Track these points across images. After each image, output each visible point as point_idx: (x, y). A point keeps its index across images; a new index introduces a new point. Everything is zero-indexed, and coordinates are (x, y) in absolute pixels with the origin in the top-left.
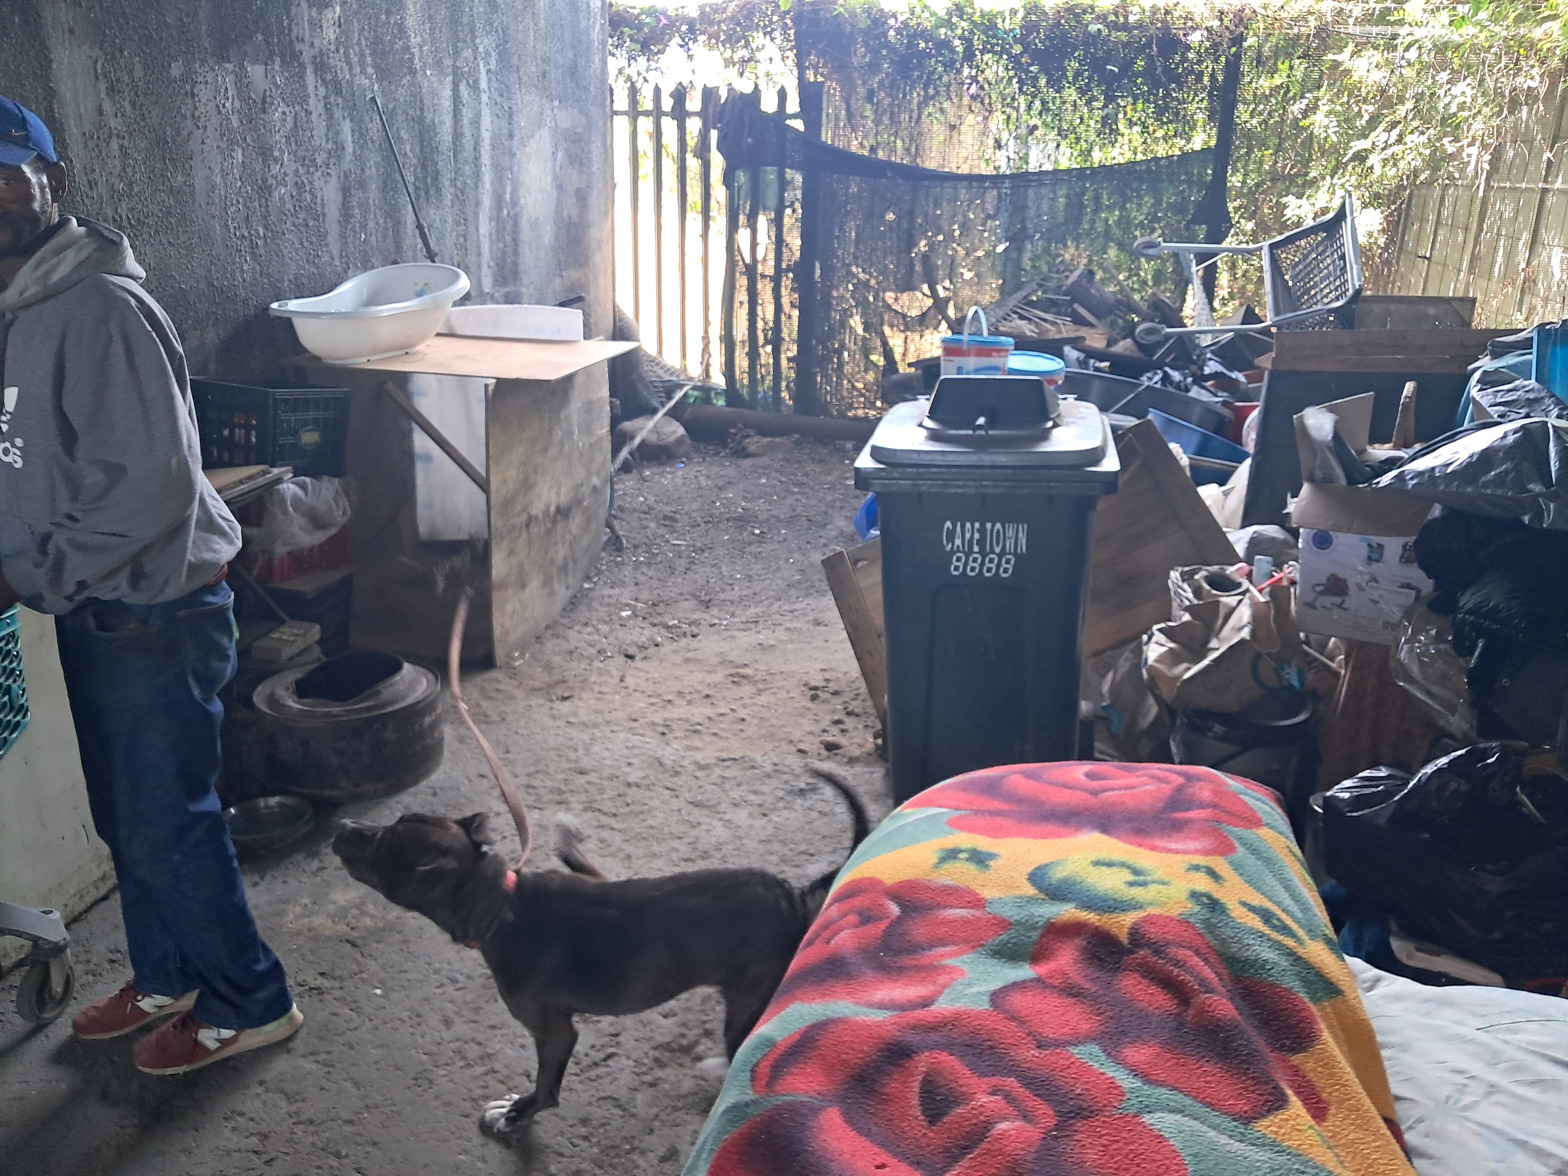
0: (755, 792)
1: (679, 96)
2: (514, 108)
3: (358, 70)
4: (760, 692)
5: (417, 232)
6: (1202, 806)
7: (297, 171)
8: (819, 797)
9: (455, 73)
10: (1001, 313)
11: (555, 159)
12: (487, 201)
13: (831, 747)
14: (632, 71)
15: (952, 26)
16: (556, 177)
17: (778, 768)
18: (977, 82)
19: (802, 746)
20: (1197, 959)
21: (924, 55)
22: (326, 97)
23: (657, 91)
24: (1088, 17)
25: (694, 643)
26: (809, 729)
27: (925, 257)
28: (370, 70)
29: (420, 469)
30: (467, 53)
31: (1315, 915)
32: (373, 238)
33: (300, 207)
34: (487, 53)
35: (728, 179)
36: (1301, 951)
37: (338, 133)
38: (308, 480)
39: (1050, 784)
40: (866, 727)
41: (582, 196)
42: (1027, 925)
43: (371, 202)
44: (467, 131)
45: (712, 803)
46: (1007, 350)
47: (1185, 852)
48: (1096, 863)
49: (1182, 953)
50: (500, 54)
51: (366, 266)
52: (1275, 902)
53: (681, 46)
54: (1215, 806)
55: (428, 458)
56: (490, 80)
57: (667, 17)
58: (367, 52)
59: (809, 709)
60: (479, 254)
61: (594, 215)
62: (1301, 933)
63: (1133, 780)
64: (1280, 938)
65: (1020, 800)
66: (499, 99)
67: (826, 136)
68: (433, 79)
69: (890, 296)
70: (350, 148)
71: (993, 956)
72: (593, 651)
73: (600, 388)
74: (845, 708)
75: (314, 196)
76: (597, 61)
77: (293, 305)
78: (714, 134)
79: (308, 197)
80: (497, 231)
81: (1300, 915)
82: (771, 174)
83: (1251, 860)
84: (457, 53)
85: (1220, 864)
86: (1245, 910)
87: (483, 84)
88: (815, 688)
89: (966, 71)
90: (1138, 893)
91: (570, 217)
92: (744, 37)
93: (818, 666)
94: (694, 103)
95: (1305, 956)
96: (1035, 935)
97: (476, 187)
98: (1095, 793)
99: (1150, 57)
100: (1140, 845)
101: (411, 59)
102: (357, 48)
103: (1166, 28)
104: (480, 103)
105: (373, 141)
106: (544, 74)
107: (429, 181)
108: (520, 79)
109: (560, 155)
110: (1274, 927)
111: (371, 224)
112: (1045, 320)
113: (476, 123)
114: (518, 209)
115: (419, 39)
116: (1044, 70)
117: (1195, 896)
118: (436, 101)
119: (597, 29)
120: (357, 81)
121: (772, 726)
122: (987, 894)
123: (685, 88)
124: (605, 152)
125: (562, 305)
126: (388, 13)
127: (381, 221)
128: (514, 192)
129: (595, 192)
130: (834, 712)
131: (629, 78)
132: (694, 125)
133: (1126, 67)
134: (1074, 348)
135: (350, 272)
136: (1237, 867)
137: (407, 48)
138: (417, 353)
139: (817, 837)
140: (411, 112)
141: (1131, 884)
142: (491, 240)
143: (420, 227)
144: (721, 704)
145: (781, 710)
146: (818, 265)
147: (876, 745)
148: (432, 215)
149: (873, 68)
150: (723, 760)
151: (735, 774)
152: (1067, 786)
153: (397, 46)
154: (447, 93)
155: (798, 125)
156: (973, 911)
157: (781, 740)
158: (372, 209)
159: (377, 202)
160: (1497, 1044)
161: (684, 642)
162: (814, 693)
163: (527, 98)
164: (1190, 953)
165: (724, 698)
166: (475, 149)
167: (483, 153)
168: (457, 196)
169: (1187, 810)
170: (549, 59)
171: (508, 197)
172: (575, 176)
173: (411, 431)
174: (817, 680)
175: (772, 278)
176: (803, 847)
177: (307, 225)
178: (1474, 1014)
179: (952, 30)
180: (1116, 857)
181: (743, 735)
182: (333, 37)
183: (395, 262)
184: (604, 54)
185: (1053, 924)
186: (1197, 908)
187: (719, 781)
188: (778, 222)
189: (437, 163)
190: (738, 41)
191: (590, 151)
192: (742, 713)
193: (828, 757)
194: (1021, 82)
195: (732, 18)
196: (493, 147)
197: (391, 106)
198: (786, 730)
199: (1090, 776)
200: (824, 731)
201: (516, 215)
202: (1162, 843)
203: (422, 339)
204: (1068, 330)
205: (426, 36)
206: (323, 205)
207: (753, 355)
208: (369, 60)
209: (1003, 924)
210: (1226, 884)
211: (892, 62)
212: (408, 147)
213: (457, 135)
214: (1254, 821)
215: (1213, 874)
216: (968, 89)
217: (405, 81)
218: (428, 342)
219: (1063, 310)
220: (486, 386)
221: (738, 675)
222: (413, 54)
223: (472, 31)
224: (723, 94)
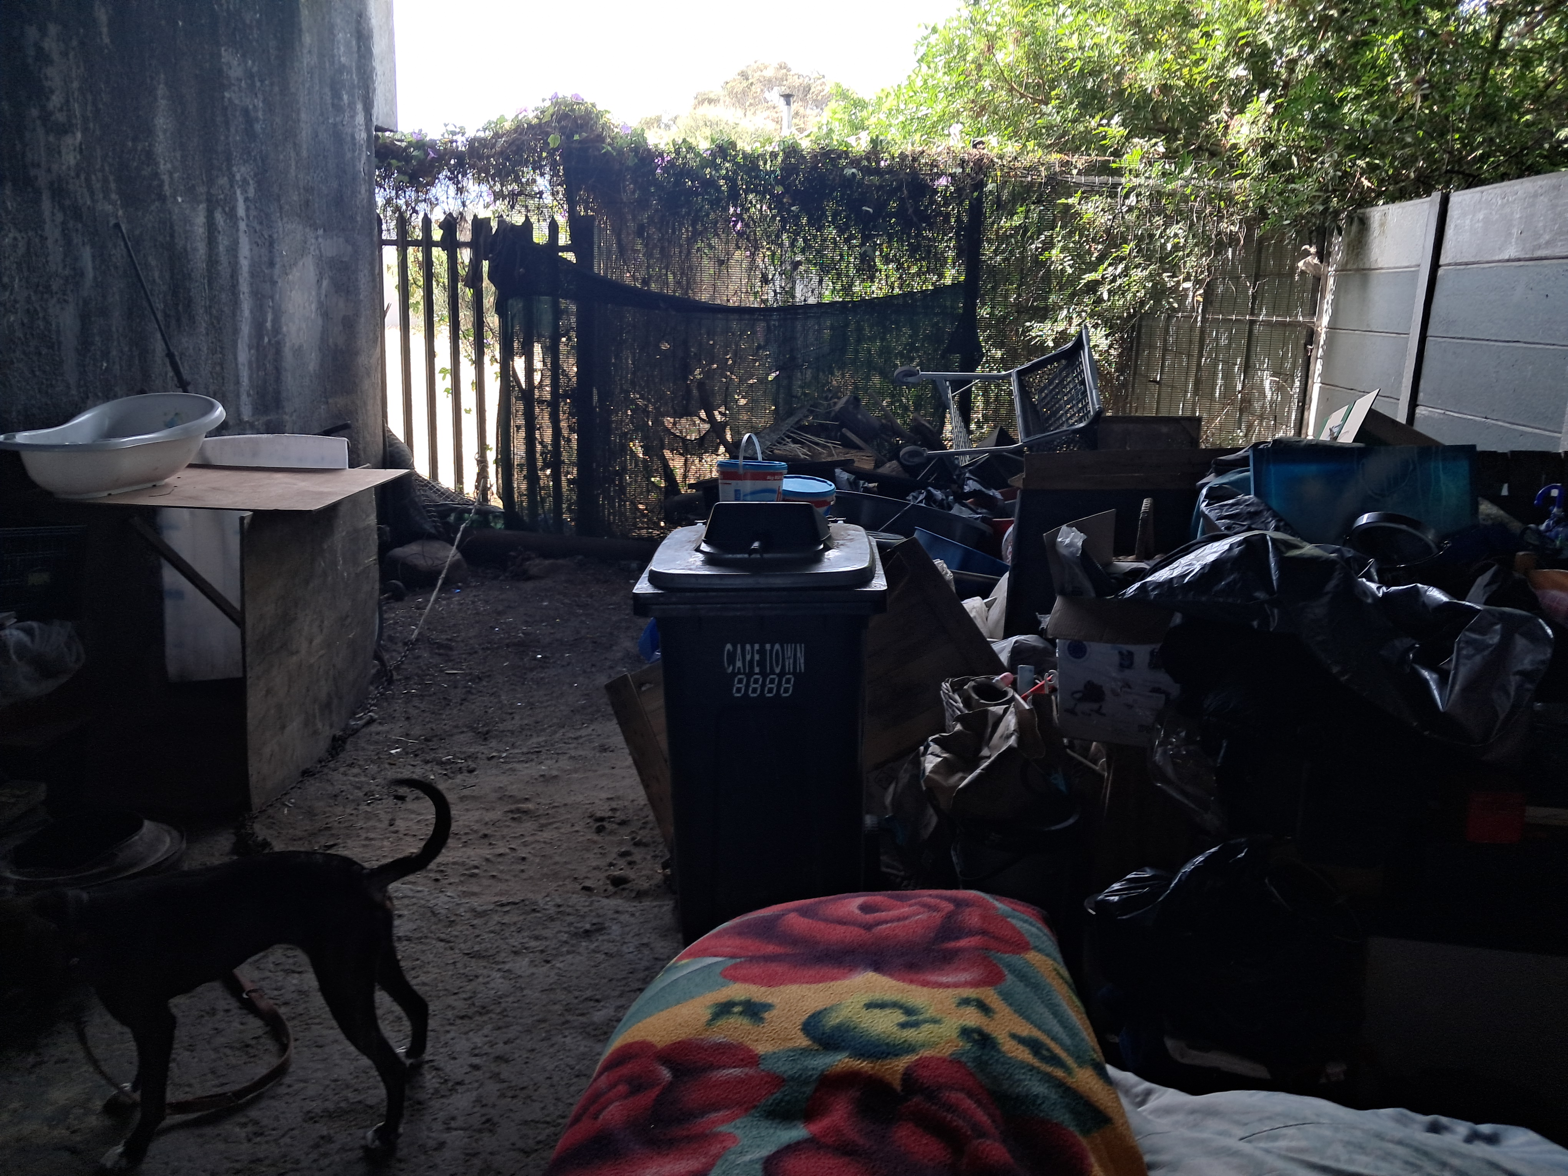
0: (537, 938)
1: (450, 224)
2: (275, 236)
3: (101, 196)
4: (542, 828)
5: (167, 361)
6: (971, 933)
7: (29, 297)
8: (606, 937)
9: (208, 201)
10: (775, 437)
11: (320, 287)
12: (245, 329)
13: (618, 882)
14: (401, 202)
15: (717, 167)
16: (320, 304)
17: (561, 909)
18: (743, 220)
19: (588, 883)
20: (969, 1101)
21: (691, 192)
22: (63, 223)
23: (427, 222)
24: (843, 162)
25: (471, 780)
26: (594, 864)
27: (701, 384)
28: (114, 196)
29: (169, 607)
30: (223, 181)
31: (1083, 1040)
32: (117, 367)
33: (32, 335)
34: (245, 181)
35: (500, 308)
36: (1070, 1081)
37: (76, 259)
38: (35, 624)
39: (826, 920)
40: (655, 857)
41: (349, 324)
42: (800, 1080)
43: (114, 329)
44: (224, 259)
45: (491, 952)
46: (781, 474)
47: (956, 985)
48: (870, 1006)
49: (955, 1096)
50: (259, 183)
51: (108, 396)
52: (1044, 1031)
53: (450, 179)
54: (984, 932)
55: (179, 595)
56: (247, 209)
57: (436, 151)
58: (111, 178)
59: (595, 842)
60: (238, 383)
61: (362, 343)
62: (1070, 1061)
63: (906, 910)
64: (1049, 1069)
65: (794, 940)
66: (258, 228)
67: (599, 268)
68: (184, 206)
69: (668, 421)
70: (90, 273)
71: (767, 1117)
72: (361, 794)
73: (368, 516)
74: (633, 839)
75: (48, 323)
76: (363, 191)
77: (22, 437)
78: (486, 264)
79: (41, 324)
80: (257, 359)
81: (1068, 1042)
82: (544, 305)
83: (1020, 987)
84: (211, 182)
85: (990, 995)
86: (1014, 1043)
87: (241, 211)
88: (602, 819)
89: (732, 210)
90: (910, 1034)
91: (336, 345)
92: (514, 171)
93: (604, 795)
94: (464, 235)
95: (1074, 1086)
96: (809, 1090)
97: (234, 314)
98: (868, 927)
99: (902, 200)
100: (911, 982)
101: (161, 185)
102: (100, 175)
103: (915, 173)
104: (238, 230)
105: (116, 268)
106: (307, 202)
107: (180, 308)
108: (281, 208)
109: (325, 283)
110: (1043, 1059)
111: (114, 353)
112: (817, 444)
113: (233, 249)
114: (280, 336)
115: (169, 166)
116: (804, 209)
117: (965, 1032)
118: (188, 228)
119: (363, 160)
120: (99, 207)
121: (556, 863)
122: (761, 1049)
123: (455, 219)
124: (374, 280)
125: (327, 433)
126: (135, 139)
127: (126, 349)
128: (276, 320)
129: (363, 320)
130: (621, 843)
131: (398, 209)
132: (465, 255)
133: (880, 207)
134: (844, 470)
135: (89, 402)
136: (1006, 997)
137: (156, 175)
138: (166, 485)
139: (604, 981)
140: (160, 239)
141: (903, 1026)
142: (250, 368)
143: (170, 355)
144: (500, 843)
145: (565, 846)
146: (595, 391)
147: (664, 875)
148: (185, 343)
149: (643, 203)
150: (502, 905)
151: (515, 919)
152: (841, 922)
153: (144, 173)
154: (200, 219)
155: (570, 256)
156: (747, 1070)
157: (565, 879)
158: (115, 336)
159: (121, 330)
160: (1259, 1154)
161: (459, 778)
162: (600, 824)
163: (289, 226)
164: (961, 1095)
165: (503, 837)
166: (232, 277)
167: (241, 280)
168: (212, 323)
169: (957, 938)
170: (312, 189)
171: (269, 325)
172: (341, 305)
173: (160, 567)
174: (603, 811)
175: (549, 404)
176: (589, 993)
177: (40, 354)
178: (1238, 1123)
179: (717, 171)
180: (889, 997)
181: (524, 876)
182: (72, 162)
183: (142, 392)
184: (370, 184)
185: (826, 1076)
186: (968, 1046)
187: (498, 928)
188: (552, 351)
189: (189, 290)
190: (508, 175)
191: (357, 279)
192: (523, 852)
193: (615, 893)
194: (783, 221)
195: (501, 153)
196: (252, 275)
197: (137, 232)
198: (569, 866)
199: (864, 908)
200: (611, 864)
201: (278, 343)
202: (933, 978)
203: (172, 471)
204: (838, 454)
205: (177, 164)
206: (58, 332)
207: (532, 479)
208: (113, 186)
209: (778, 1081)
210: (997, 1016)
211: (660, 199)
212: (157, 274)
213: (212, 261)
214: (1021, 945)
215: (983, 1007)
216: (735, 226)
217: (153, 208)
218: (178, 475)
219: (833, 434)
220: (242, 519)
221: (518, 810)
222: (163, 182)
223: (229, 159)
224: (494, 225)
